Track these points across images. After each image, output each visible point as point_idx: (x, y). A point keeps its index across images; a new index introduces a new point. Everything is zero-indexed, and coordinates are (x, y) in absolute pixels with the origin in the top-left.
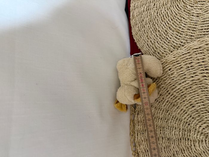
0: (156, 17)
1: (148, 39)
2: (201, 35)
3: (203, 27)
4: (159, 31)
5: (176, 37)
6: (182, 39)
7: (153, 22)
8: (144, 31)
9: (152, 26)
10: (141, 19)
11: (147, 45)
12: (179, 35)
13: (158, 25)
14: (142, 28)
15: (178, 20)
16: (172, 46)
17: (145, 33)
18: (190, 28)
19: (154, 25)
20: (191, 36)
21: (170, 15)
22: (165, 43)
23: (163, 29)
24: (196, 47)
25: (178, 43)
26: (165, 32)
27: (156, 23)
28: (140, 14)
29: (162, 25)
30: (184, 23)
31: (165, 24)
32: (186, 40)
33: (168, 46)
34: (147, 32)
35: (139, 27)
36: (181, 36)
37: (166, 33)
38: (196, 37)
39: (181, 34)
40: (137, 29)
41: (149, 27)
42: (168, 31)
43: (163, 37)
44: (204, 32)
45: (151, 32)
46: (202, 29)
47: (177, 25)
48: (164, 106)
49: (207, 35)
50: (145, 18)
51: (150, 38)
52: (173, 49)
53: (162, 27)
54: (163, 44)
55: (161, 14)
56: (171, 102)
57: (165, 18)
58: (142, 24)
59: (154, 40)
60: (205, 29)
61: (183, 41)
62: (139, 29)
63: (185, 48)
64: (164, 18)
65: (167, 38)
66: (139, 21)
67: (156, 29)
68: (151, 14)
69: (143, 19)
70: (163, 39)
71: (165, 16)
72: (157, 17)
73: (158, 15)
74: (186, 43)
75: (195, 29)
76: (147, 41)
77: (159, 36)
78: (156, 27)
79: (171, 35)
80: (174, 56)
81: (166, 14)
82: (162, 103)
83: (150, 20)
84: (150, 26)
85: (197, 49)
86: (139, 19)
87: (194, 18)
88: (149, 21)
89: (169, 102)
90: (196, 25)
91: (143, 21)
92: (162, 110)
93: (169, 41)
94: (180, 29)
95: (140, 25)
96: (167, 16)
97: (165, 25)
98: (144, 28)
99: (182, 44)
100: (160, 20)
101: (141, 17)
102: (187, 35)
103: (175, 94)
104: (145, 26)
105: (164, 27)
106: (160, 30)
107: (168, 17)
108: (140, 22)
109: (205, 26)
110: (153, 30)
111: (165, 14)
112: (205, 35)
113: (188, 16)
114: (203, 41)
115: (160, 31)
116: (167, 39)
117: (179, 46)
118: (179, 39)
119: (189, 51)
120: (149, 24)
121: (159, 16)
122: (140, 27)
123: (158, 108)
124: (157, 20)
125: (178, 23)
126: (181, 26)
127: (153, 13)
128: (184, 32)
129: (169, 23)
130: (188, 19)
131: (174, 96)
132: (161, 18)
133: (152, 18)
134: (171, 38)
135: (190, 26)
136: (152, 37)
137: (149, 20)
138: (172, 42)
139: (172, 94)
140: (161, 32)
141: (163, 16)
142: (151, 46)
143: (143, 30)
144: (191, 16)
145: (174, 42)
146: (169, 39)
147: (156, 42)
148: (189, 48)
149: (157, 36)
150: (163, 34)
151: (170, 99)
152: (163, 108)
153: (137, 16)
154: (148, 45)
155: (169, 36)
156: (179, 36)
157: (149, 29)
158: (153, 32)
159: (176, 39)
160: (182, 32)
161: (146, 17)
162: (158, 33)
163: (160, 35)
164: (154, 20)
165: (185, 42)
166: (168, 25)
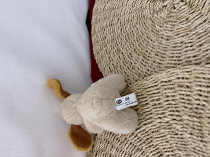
0: (119, 35)
1: (110, 61)
2: (171, 64)
3: (174, 53)
4: (122, 53)
5: (141, 63)
6: (149, 67)
7: (117, 42)
8: (106, 51)
9: (114, 46)
10: (103, 35)
11: (108, 68)
12: (145, 60)
13: (121, 45)
14: (103, 47)
15: (145, 42)
16: (137, 74)
17: (107, 54)
18: (158, 54)
19: (117, 45)
20: (160, 63)
21: (135, 34)
22: (129, 68)
23: (127, 50)
24: (164, 80)
25: (144, 70)
26: (129, 54)
27: (119, 43)
28: (102, 29)
29: (126, 46)
30: (152, 46)
31: (130, 45)
32: (154, 69)
33: (131, 73)
34: (109, 53)
35: (100, 45)
36: (148, 62)
37: (130, 56)
38: (166, 65)
39: (147, 60)
40: (98, 48)
41: (111, 46)
42: (133, 55)
43: (127, 61)
44: (175, 60)
45: (114, 54)
46: (173, 57)
47: (143, 48)
48: (127, 148)
49: (179, 64)
50: (108, 35)
51: (112, 60)
52: (138, 77)
53: (126, 48)
54: (126, 70)
55: (125, 31)
56: (135, 145)
57: (130, 37)
58: (103, 43)
59: (117, 63)
60: (176, 57)
61: (149, 68)
62: (100, 48)
63: (151, 78)
64: (128, 37)
65: (131, 62)
66: (101, 37)
67: (119, 51)
68: (114, 31)
69: (105, 36)
70: (126, 63)
71: (130, 34)
72: (121, 35)
73: (121, 33)
74: (154, 72)
75: (164, 56)
76: (109, 64)
77: (122, 59)
78: (119, 47)
79: (136, 60)
80: (138, 87)
81: (132, 32)
82: (124, 145)
83: (113, 38)
84: (113, 45)
85: (166, 82)
86: (101, 35)
87: (164, 41)
88: (112, 40)
89: (132, 144)
90: (166, 51)
91: (105, 38)
92: (124, 153)
93: (133, 67)
94: (147, 53)
95: (101, 43)
96: (132, 35)
97: (130, 47)
98: (106, 47)
99: (149, 73)
100: (124, 40)
101: (103, 33)
102: (154, 62)
103: (139, 135)
104: (107, 45)
105: (128, 49)
106: (123, 51)
107: (133, 37)
108: (102, 40)
109: (177, 53)
110: (116, 51)
111: (130, 33)
112: (176, 64)
113: (156, 38)
114: (173, 73)
115: (124, 53)
116: (132, 64)
117: (145, 74)
118: (145, 66)
119: (156, 84)
120: (112, 42)
121: (123, 34)
122: (102, 45)
123: (120, 150)
124: (121, 39)
125: (145, 45)
126: (148, 50)
127: (117, 30)
128: (151, 57)
129: (134, 44)
130: (157, 42)
131: (138, 138)
132: (126, 37)
133: (115, 36)
134: (135, 63)
135: (158, 50)
136: (115, 59)
137: (111, 37)
138: (136, 69)
139: (136, 136)
140: (125, 55)
141: (128, 35)
142: (113, 70)
143: (105, 49)
144: (160, 39)
145: (139, 69)
146: (133, 64)
147: (119, 66)
148: (156, 80)
149: (120, 59)
150: (127, 57)
151: (133, 141)
152: (125, 150)
153: (99, 32)
154: (110, 68)
155: (133, 60)
156: (146, 62)
157: (112, 49)
158: (116, 53)
159: (141, 65)
160: (149, 57)
161: (109, 33)
162: (121, 55)
163: (124, 58)
164: (118, 38)
165: (153, 70)
166: (132, 46)
